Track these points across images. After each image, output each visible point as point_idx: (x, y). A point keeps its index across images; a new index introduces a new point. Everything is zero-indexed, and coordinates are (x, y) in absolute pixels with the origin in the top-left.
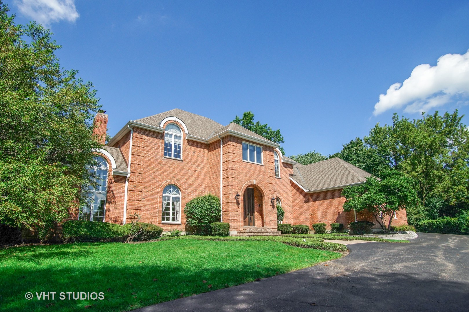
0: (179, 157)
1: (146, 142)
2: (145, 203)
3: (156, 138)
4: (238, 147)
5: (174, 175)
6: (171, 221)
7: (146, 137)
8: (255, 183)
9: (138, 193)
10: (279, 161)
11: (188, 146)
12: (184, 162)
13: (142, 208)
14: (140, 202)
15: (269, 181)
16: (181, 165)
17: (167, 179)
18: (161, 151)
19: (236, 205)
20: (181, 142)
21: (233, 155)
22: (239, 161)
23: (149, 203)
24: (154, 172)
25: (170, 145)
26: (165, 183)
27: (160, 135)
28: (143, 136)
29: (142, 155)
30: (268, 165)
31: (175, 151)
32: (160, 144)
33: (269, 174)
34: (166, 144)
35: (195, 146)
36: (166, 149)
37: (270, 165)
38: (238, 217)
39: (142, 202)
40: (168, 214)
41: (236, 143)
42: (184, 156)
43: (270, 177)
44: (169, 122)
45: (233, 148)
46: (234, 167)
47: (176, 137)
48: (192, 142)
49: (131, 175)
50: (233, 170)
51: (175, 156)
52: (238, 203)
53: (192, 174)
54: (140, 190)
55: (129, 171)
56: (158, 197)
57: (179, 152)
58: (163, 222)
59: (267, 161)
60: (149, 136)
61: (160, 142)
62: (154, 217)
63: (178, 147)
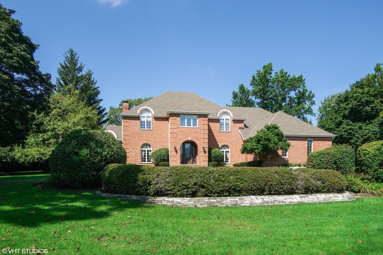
0: (150, 128)
1: (130, 123)
2: (132, 154)
3: (135, 120)
4: (177, 119)
5: (147, 139)
6: (146, 162)
7: (130, 121)
8: (189, 139)
9: (127, 149)
10: (230, 120)
11: (155, 121)
12: (152, 131)
13: (130, 156)
14: (129, 153)
15: (202, 137)
16: (151, 132)
17: (143, 141)
18: (138, 126)
19: (175, 152)
20: (150, 119)
21: (173, 124)
22: (177, 128)
23: (133, 154)
24: (135, 138)
25: (144, 122)
26: (142, 143)
27: (137, 118)
28: (128, 121)
29: (128, 130)
30: (202, 127)
31: (147, 125)
32: (138, 123)
33: (202, 133)
34: (142, 122)
35: (159, 121)
36: (142, 125)
37: (204, 127)
38: (176, 159)
39: (130, 154)
40: (145, 159)
41: (176, 117)
42: (153, 127)
43: (203, 135)
44: (142, 109)
45: (173, 120)
46: (173, 131)
47: (148, 117)
48: (157, 119)
49: (123, 141)
50: (173, 134)
51: (147, 128)
52: (176, 151)
53: (158, 136)
54: (129, 148)
55: (123, 139)
56: (139, 151)
57: (150, 125)
58: (142, 163)
59: (201, 124)
60: (131, 120)
61: (138, 122)
62: (137, 160)
63: (149, 123)
